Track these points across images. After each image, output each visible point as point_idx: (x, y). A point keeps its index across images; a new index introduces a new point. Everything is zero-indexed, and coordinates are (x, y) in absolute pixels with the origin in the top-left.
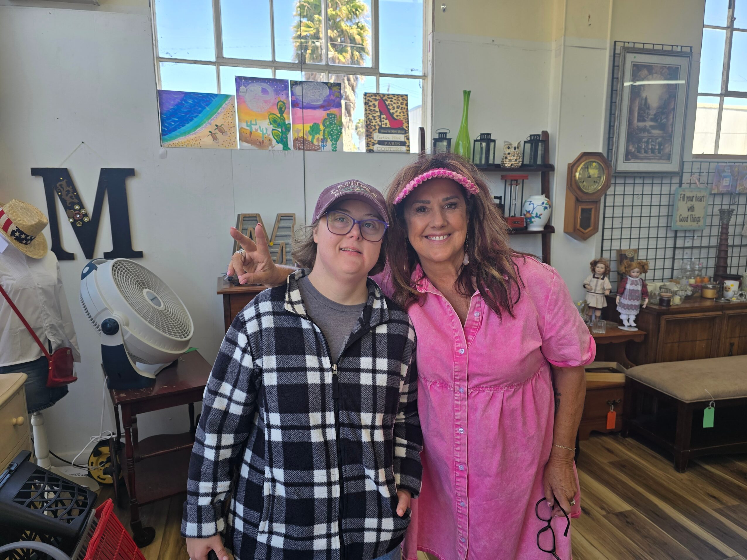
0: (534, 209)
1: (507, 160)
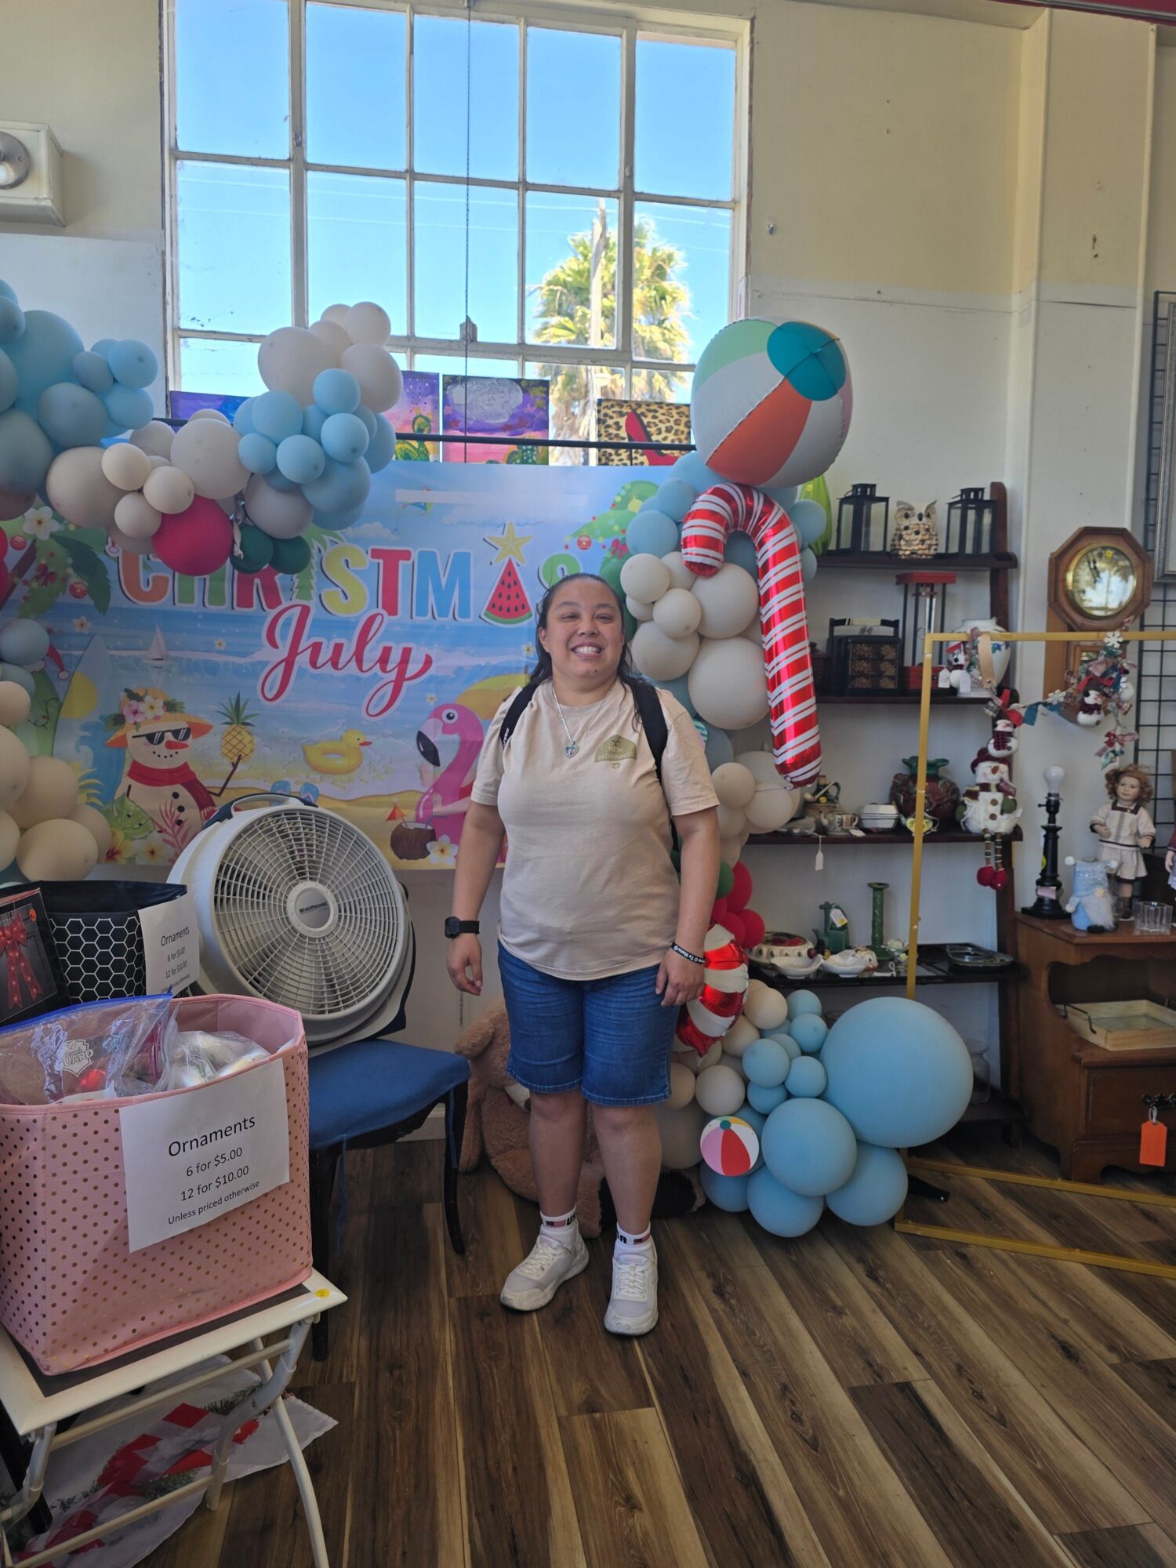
1: (903, 543)
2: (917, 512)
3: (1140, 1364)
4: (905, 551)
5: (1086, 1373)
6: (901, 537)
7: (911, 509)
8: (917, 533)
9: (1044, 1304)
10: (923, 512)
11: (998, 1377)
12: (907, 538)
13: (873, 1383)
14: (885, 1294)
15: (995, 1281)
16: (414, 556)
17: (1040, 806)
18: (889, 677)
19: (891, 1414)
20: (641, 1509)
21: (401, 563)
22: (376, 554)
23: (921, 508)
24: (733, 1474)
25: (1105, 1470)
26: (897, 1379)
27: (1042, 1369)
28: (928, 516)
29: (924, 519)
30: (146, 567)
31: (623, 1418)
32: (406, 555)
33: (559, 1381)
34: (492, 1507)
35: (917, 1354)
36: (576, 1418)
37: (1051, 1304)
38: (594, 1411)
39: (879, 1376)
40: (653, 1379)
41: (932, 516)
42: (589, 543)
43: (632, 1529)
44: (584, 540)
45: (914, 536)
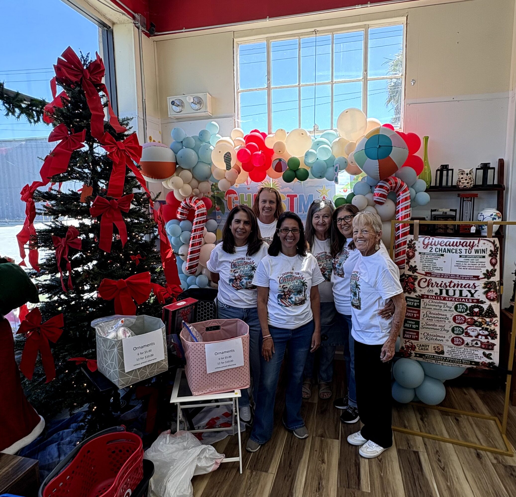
0: (484, 219)
1: (461, 183)
2: (466, 173)
3: (503, 465)
4: (461, 186)
5: (482, 463)
6: (460, 181)
7: (464, 171)
8: (466, 180)
9: (479, 440)
10: (468, 172)
11: (449, 457)
12: (462, 182)
13: (406, 449)
14: (424, 425)
15: (465, 430)
16: (298, 196)
17: (512, 273)
18: (451, 229)
19: (408, 458)
20: (325, 463)
21: (295, 198)
22: (288, 196)
23: (467, 171)
24: (354, 461)
25: (471, 491)
26: (415, 449)
27: (466, 459)
28: (470, 174)
29: (469, 175)
30: (233, 202)
31: (329, 441)
32: (296, 196)
33: (316, 427)
34: (288, 453)
35: (425, 444)
36: (317, 438)
37: (481, 440)
38: (323, 437)
39: (409, 448)
40: (342, 433)
41: (472, 173)
42: (347, 190)
43: (321, 467)
44: (345, 189)
45: (465, 181)
